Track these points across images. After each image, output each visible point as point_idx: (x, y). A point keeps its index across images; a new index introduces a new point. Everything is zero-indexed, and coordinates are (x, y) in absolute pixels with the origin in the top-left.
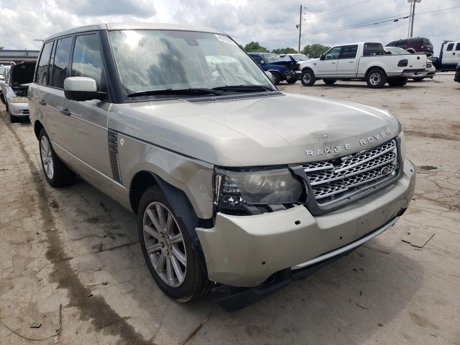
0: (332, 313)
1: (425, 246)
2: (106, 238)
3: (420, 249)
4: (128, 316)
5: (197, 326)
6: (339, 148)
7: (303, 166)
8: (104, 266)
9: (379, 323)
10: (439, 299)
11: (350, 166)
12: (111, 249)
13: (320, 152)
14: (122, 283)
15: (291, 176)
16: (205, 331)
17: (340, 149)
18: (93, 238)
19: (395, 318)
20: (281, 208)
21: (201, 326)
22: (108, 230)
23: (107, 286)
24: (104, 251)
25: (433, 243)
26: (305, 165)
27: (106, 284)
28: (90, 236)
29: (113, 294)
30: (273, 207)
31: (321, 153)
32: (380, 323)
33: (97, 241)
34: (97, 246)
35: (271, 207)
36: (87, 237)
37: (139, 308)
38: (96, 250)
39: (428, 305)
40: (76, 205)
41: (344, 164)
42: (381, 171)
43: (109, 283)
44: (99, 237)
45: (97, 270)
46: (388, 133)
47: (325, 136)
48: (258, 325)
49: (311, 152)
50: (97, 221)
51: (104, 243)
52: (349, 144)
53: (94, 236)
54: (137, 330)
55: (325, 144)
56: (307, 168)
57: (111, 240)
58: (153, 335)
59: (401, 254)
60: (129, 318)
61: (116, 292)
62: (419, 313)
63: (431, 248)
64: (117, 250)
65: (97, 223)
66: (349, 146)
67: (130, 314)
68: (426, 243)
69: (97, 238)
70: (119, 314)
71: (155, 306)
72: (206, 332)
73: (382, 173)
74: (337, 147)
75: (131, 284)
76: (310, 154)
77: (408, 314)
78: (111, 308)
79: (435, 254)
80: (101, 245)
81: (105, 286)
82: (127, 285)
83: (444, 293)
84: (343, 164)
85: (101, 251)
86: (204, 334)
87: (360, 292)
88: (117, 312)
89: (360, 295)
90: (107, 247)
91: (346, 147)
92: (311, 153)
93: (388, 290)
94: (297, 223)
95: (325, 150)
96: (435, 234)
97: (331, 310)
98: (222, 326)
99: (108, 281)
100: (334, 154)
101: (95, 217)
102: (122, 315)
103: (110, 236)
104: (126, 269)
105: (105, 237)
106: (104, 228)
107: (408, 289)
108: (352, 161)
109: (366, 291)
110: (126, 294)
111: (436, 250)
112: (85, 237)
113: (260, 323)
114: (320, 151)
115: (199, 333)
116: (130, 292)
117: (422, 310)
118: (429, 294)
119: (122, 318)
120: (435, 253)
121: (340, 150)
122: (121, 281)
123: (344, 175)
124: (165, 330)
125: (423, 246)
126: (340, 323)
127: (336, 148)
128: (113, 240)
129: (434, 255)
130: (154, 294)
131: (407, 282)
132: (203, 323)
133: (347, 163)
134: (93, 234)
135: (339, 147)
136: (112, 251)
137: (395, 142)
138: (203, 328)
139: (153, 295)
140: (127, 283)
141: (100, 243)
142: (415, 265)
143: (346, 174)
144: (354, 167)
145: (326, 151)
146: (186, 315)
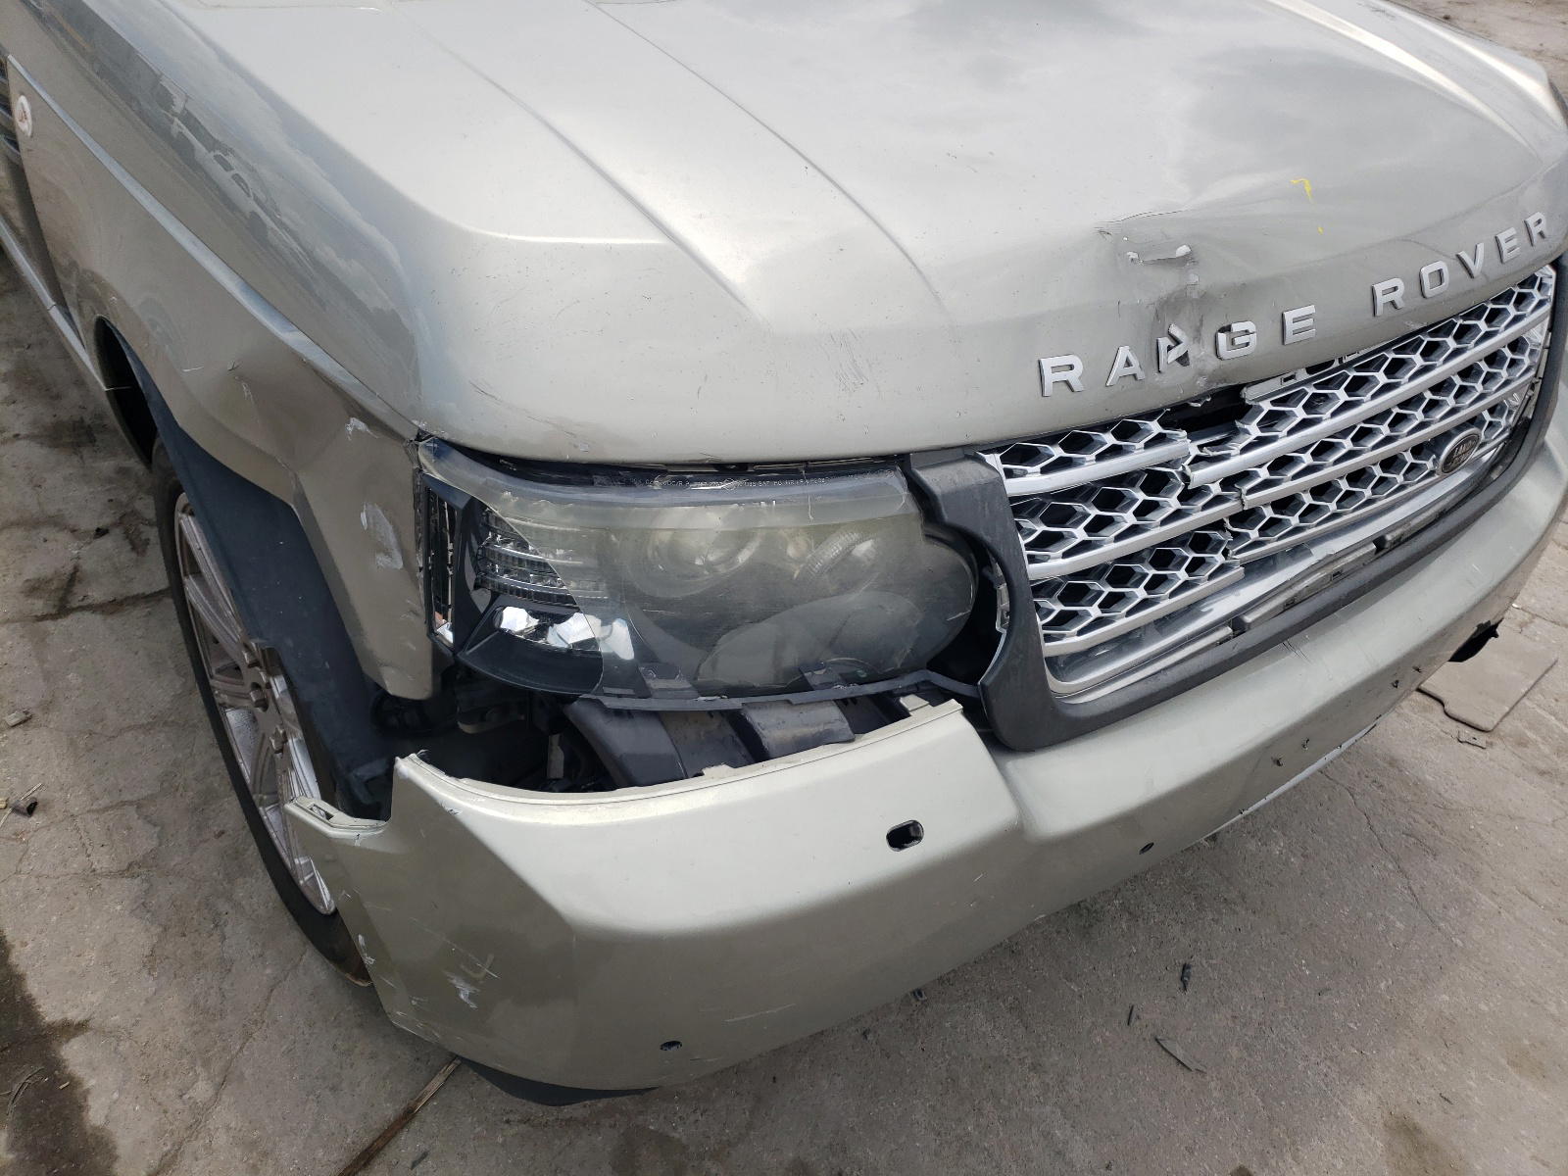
0: (1035, 1082)
1: (1507, 726)
2: (106, 543)
3: (1482, 739)
4: (81, 1018)
5: (390, 1111)
6: (1247, 332)
7: (1004, 460)
8: (47, 706)
9: (1239, 1163)
10: (1526, 1042)
11: (1284, 442)
12: (112, 607)
13: (1128, 363)
14: (106, 809)
15: (916, 527)
16: (424, 1147)
17: (1253, 339)
18: (45, 532)
19: (1315, 1142)
20: (821, 728)
21: (408, 1116)
22: (124, 498)
23: (35, 820)
24: (78, 615)
25: (1543, 713)
26: (1020, 453)
27: (31, 810)
28: (32, 524)
29: (46, 872)
30: (771, 723)
31: (1135, 368)
32: (1246, 1165)
33: (55, 555)
34: (51, 580)
35: (759, 729)
36: (17, 524)
37: (145, 974)
38: (39, 606)
39: (1473, 1074)
40: (18, 343)
41: (1254, 430)
42: (1438, 456)
43: (47, 805)
44: (73, 531)
45: (14, 721)
46: (1535, 231)
47: (1183, 250)
48: (679, 1134)
49: (1071, 367)
50: (93, 441)
51: (87, 566)
52: (1310, 309)
53: (56, 522)
54: (96, 1114)
55: (1170, 307)
56: (1029, 469)
57: (126, 555)
58: (165, 1149)
59: (1393, 762)
60: (81, 1027)
61: (64, 863)
62: (1430, 1122)
63: (1530, 734)
64: (138, 612)
65: (86, 452)
66: (1309, 322)
67: (92, 1004)
68: (1512, 709)
69: (64, 537)
70: (39, 1002)
71: (225, 966)
72: (425, 1155)
73: (1439, 468)
74: (1236, 327)
75: (148, 819)
76: (1067, 383)
77: (1378, 1117)
78: (13, 959)
79: (1542, 773)
80: (74, 578)
81: (22, 822)
82: (129, 828)
83: (1553, 1009)
84: (1247, 432)
85: (63, 610)
86: (414, 1165)
87: (1180, 969)
88: (33, 987)
89: (1180, 985)
90: (97, 594)
91: (1290, 327)
92: (1072, 377)
93: (1307, 965)
94: (903, 836)
95: (1164, 342)
96: (1556, 661)
97: (1035, 1067)
98: (508, 1122)
99: (40, 796)
100: (1212, 364)
101: (88, 421)
102: (51, 1009)
103: (126, 532)
104: (146, 728)
105: (101, 532)
106: (110, 481)
107: (1398, 968)
108: (1300, 413)
109: (1210, 965)
110: (105, 883)
111: (1546, 750)
112: (12, 524)
113: (692, 1118)
114: (1133, 360)
115: (390, 1154)
116: (129, 871)
117: (1446, 1105)
118: (1487, 1005)
119: (50, 1026)
120: (1542, 766)
121: (1247, 344)
122: (105, 801)
123: (1240, 498)
124: (233, 1125)
125: (1495, 727)
126: (1058, 1153)
127: (1227, 329)
128: (134, 555)
129: (1537, 779)
130: (240, 894)
131: (1398, 924)
132: (419, 1100)
133: (1271, 420)
134: (52, 510)
135: (1249, 326)
136: (109, 620)
137: (1551, 282)
138: (415, 1124)
139: (229, 899)
140: (132, 811)
141: (69, 569)
142: (1446, 828)
143: (1251, 491)
144: (1304, 450)
145: (1169, 348)
146: (356, 1031)
